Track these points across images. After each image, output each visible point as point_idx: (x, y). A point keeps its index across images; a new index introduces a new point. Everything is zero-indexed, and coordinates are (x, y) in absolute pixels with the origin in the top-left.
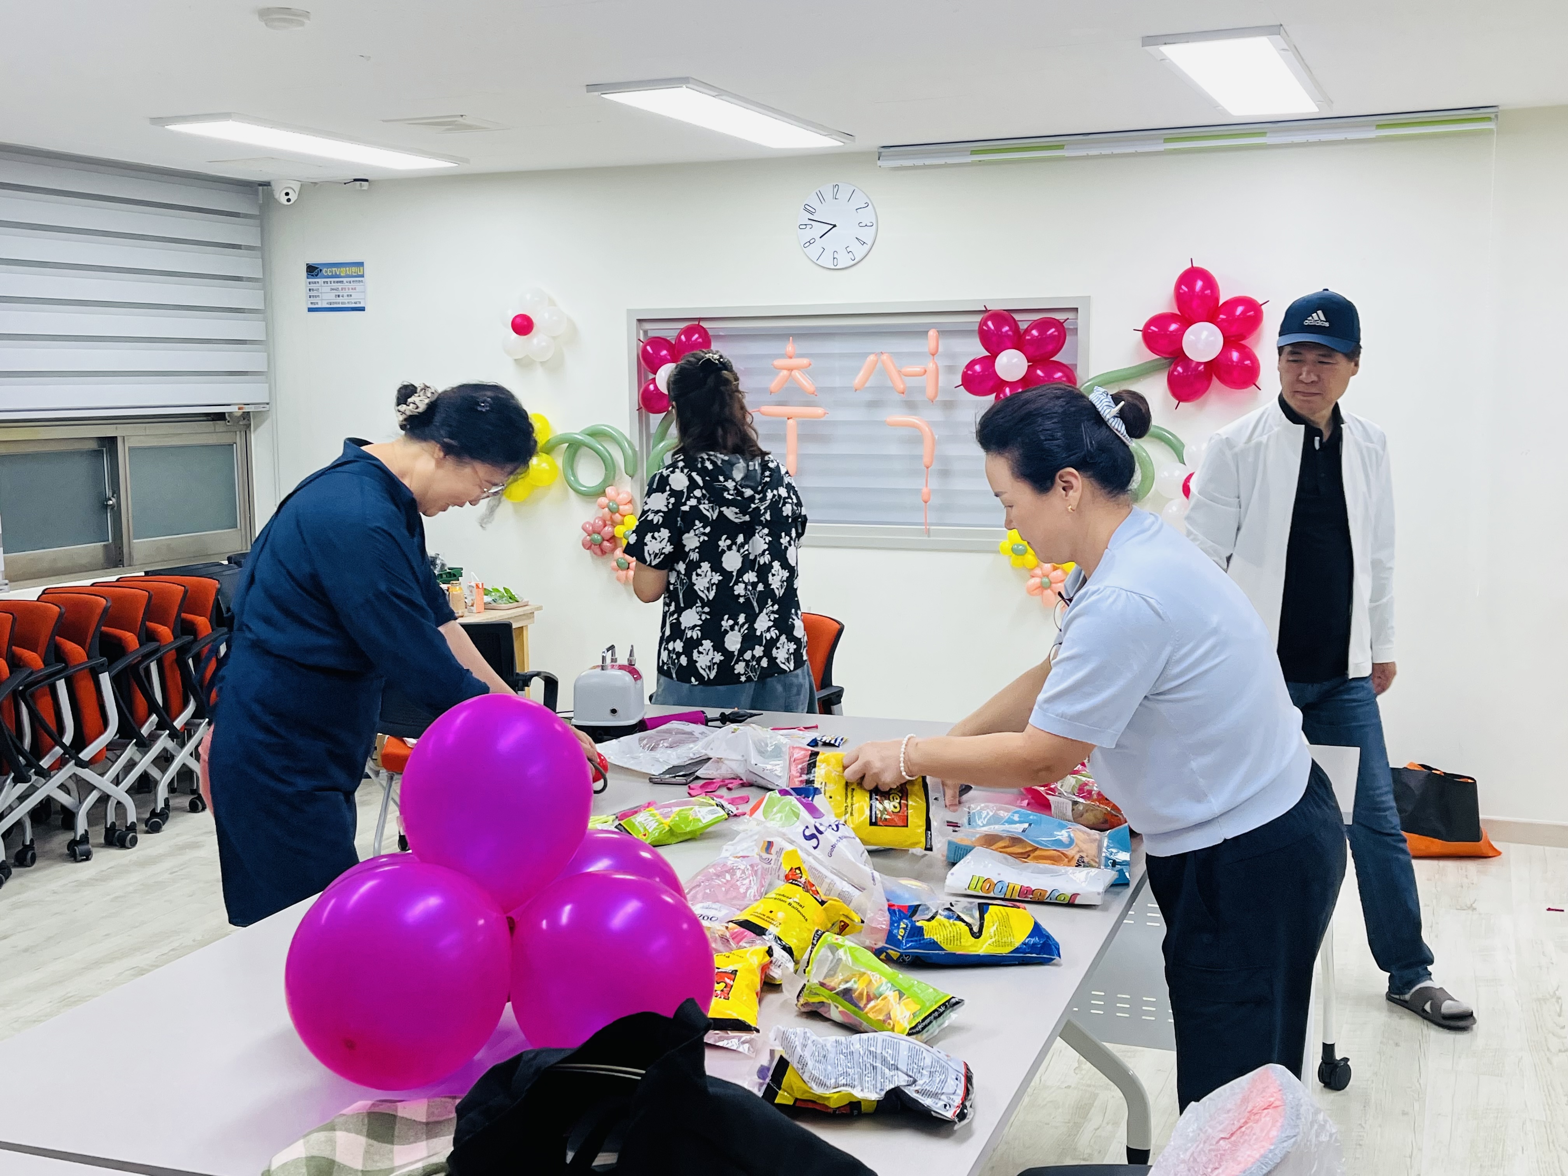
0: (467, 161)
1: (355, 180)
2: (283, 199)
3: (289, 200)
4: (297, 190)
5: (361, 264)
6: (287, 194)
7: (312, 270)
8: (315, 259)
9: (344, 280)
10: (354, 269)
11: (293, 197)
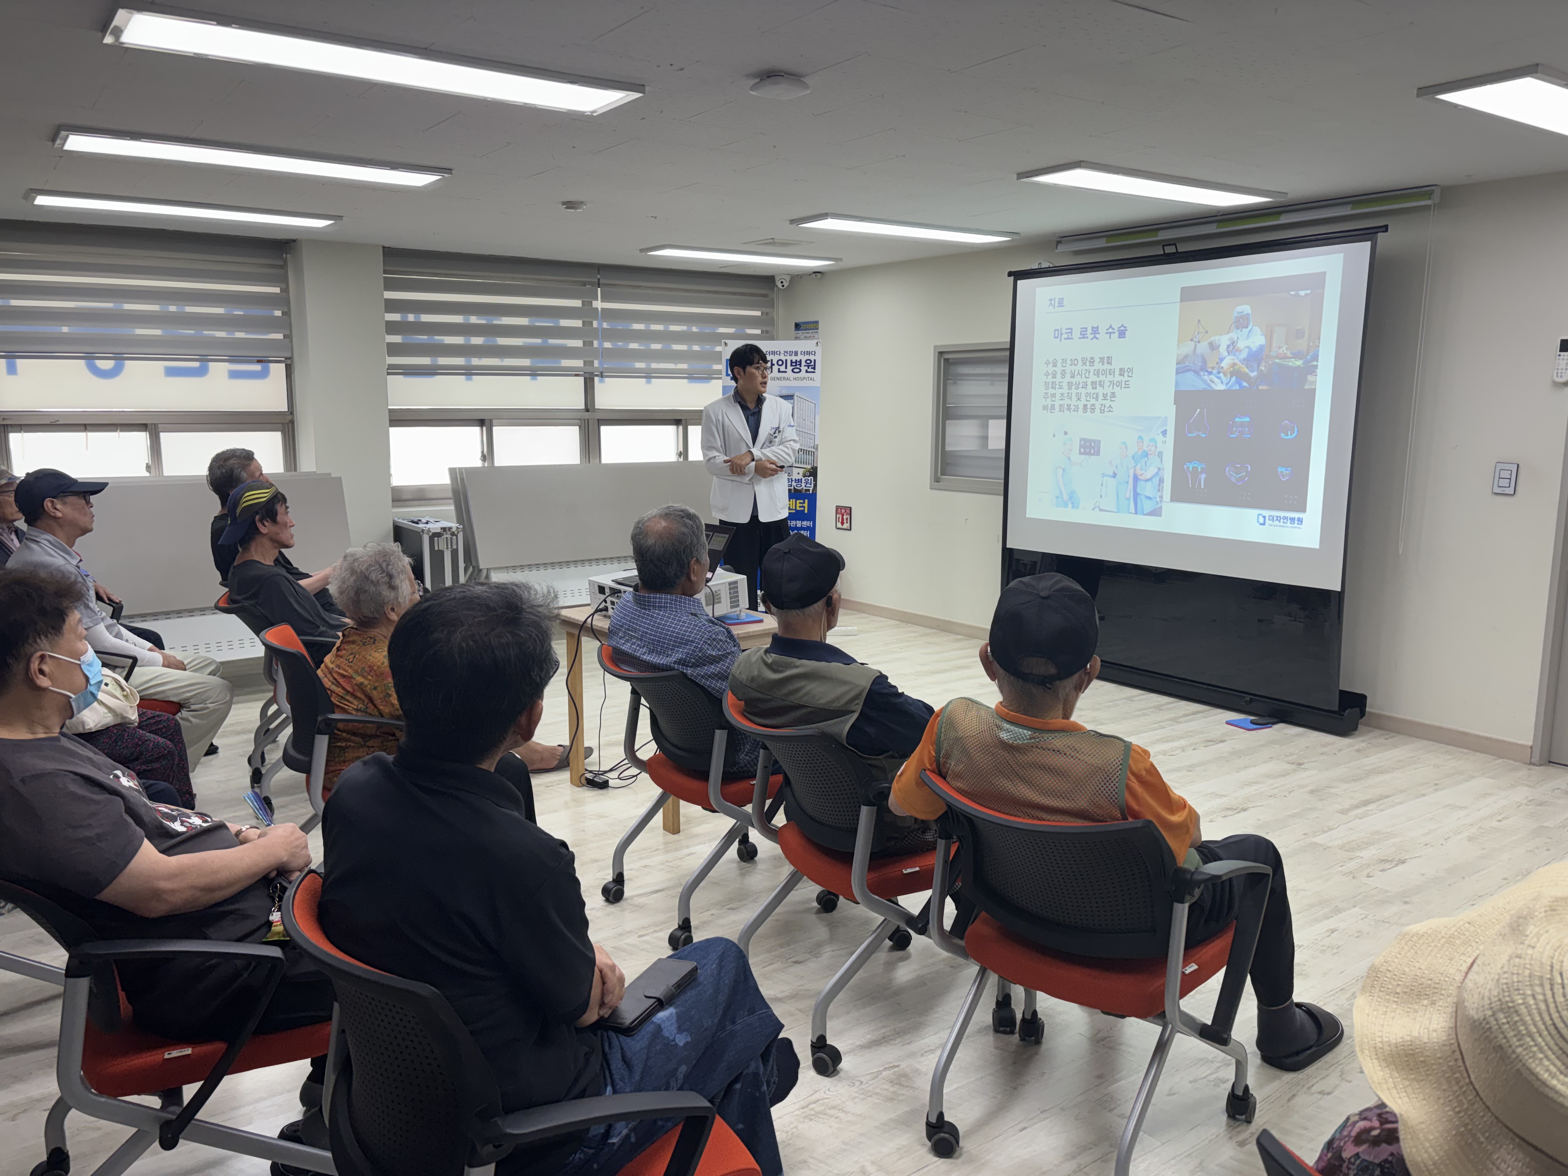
0: (841, 260)
1: (814, 272)
2: (780, 285)
3: (783, 286)
4: (788, 280)
5: (817, 322)
6: (782, 282)
7: (798, 326)
8: (798, 321)
9: (810, 331)
10: (815, 325)
11: (786, 284)
